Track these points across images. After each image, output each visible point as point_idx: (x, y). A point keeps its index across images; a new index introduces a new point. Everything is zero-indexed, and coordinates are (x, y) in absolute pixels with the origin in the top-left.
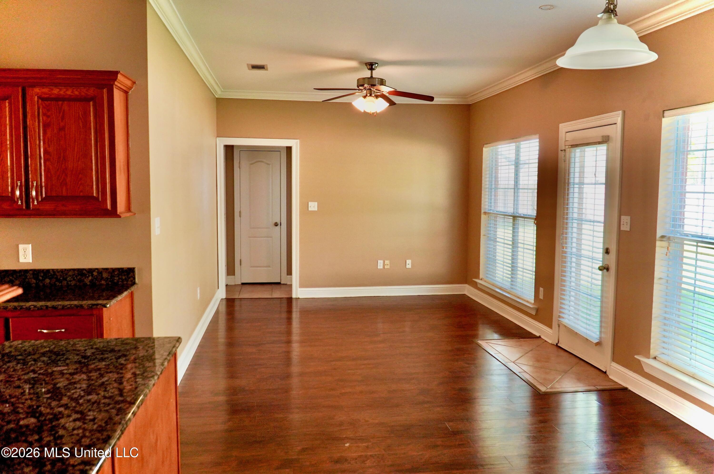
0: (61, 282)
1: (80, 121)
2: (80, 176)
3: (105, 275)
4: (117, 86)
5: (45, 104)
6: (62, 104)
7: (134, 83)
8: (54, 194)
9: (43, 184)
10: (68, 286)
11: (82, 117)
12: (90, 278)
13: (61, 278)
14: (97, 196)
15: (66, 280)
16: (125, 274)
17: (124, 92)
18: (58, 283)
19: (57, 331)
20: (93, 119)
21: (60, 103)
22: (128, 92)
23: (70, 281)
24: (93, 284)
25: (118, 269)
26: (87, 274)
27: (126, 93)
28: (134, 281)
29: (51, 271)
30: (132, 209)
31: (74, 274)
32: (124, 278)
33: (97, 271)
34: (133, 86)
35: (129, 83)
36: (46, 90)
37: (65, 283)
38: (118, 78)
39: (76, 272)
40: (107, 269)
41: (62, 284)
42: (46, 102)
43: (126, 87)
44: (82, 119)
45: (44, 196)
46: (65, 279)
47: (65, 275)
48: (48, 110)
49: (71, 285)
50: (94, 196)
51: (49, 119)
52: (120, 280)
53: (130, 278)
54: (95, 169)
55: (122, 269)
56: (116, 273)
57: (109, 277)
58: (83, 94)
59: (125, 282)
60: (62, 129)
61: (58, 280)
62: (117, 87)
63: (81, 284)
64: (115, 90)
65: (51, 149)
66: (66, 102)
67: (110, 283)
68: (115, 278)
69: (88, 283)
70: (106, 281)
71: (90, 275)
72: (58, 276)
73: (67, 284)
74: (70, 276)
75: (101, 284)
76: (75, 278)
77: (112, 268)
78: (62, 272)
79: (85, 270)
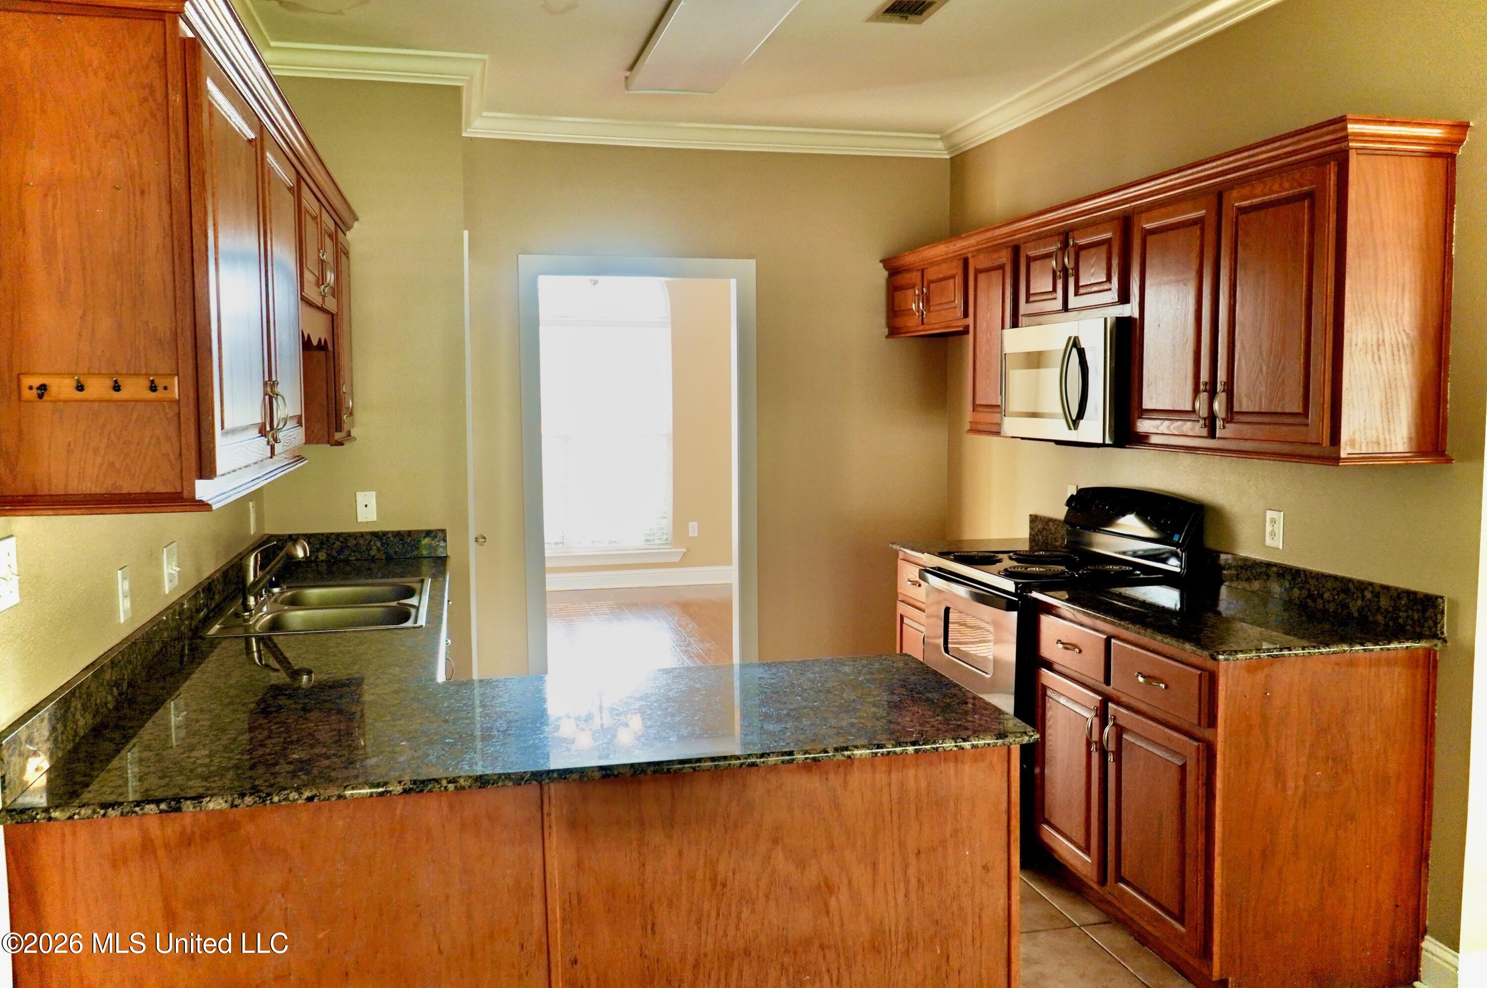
0: (1314, 601)
3: (1384, 603)
4: (1366, 149)
10: (1324, 611)
12: (1359, 603)
13: (1316, 592)
15: (1323, 599)
16: (1420, 606)
17: (1425, 154)
18: (1310, 603)
22: (1451, 154)
23: (1329, 602)
24: (1362, 618)
25: (1409, 593)
26: (1354, 593)
27: (1443, 155)
28: (1434, 630)
29: (1302, 572)
31: (1335, 589)
32: (1416, 617)
33: (1371, 588)
37: (1320, 603)
39: (1338, 584)
40: (1388, 588)
41: (1316, 604)
46: (1321, 596)
47: (1321, 586)
49: (1329, 610)
52: (1410, 621)
53: (1426, 620)
55: (1415, 594)
56: (1403, 602)
57: (1391, 609)
61: (1310, 595)
62: (1374, 151)
63: (1345, 613)
68: (1401, 614)
69: (1356, 614)
70: (1385, 617)
71: (1360, 595)
72: (1311, 585)
73: (1324, 606)
74: (1329, 590)
75: (1376, 623)
76: (1336, 597)
77: (1397, 589)
78: (1317, 579)
79: (1353, 582)
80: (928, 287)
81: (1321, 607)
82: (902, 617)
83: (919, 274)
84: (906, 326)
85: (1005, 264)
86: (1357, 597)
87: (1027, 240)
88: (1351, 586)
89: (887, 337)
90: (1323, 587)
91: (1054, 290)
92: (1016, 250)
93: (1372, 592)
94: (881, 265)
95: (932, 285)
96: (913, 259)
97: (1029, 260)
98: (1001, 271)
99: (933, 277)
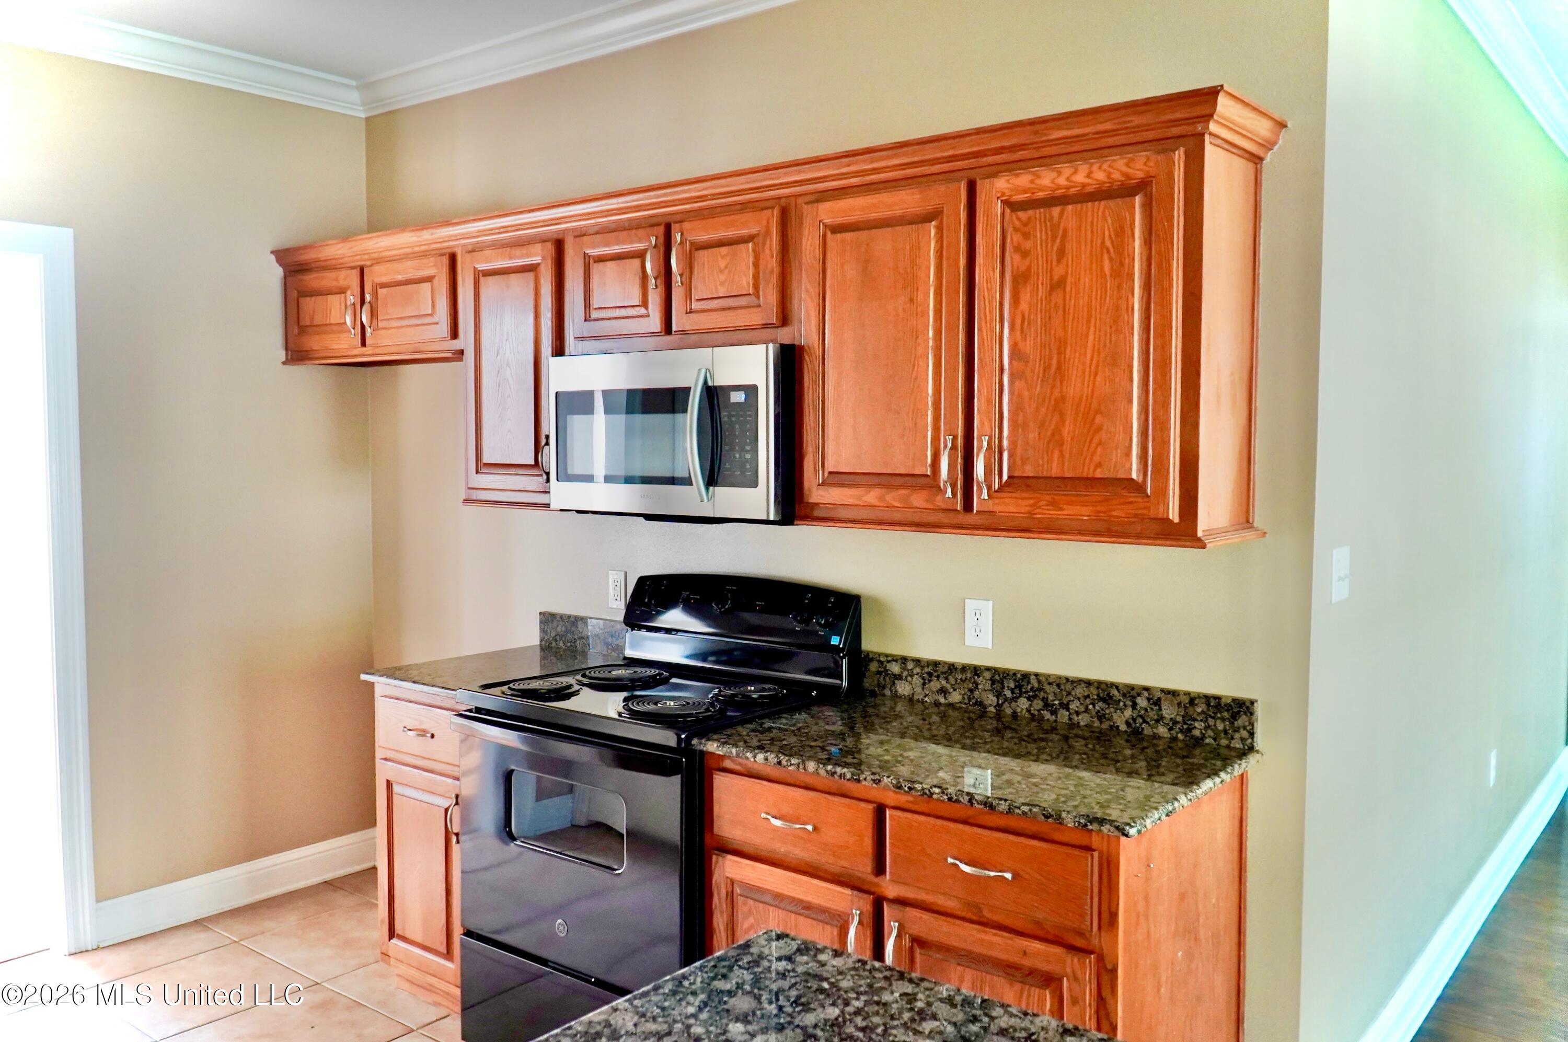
0: (1054, 713)
1: (1106, 256)
2: (1098, 419)
3: (1169, 711)
4: (1217, 136)
5: (1019, 219)
6: (1062, 214)
7: (1283, 125)
8: (1029, 471)
9: (1005, 443)
10: (1072, 725)
11: (1112, 243)
12: (1128, 713)
13: (1057, 702)
14: (1140, 480)
15: (1068, 710)
16: (1226, 714)
17: (1246, 155)
18: (1047, 715)
19: (992, 874)
20: (1141, 246)
21: (1056, 211)
22: (1261, 159)
23: (1078, 713)
24: (1135, 734)
25: (1207, 698)
26: (1119, 701)
27: (1256, 160)
28: (1250, 741)
29: (1033, 677)
30: (1258, 520)
31: (1088, 696)
32: (1220, 726)
33: (1146, 694)
34: (1278, 136)
35: (1263, 128)
36: (1024, 180)
37: (1063, 715)
38: (1219, 108)
39: (1093, 691)
40: (1173, 693)
41: (1057, 717)
42: (1021, 214)
43: (1251, 139)
44: (1112, 251)
45: (1005, 477)
46: (1066, 707)
47: (1064, 693)
48: (1026, 236)
49: (1078, 725)
50: (1132, 479)
51: (1027, 262)
52: (1210, 733)
53: (1237, 730)
54: (1139, 398)
55: (1218, 698)
56: (1199, 710)
57: (1179, 719)
58: (1117, 176)
59: (1224, 742)
60: (1058, 285)
61: (1047, 705)
62: (1219, 142)
63: (1105, 726)
64: (1209, 149)
65: (1028, 347)
66: (1070, 207)
67: (1180, 736)
68: (1196, 724)
69: (1123, 727)
70: (1170, 729)
71: (1129, 703)
72: (1048, 694)
73: (1070, 719)
74: (1079, 699)
75: (1156, 737)
76: (1091, 707)
77: (1188, 694)
78: (1058, 686)
79: (1117, 687)
80: (375, 295)
81: (1066, 720)
82: (389, 784)
83: (355, 274)
84: (327, 349)
85: (539, 264)
86: (1125, 705)
87: (580, 234)
88: (1114, 692)
89: (284, 363)
90: (1069, 694)
91: (645, 304)
92: (559, 245)
93: (1149, 699)
94: (273, 258)
95: (382, 292)
96: (340, 252)
97: (588, 263)
98: (531, 275)
99: (384, 279)
